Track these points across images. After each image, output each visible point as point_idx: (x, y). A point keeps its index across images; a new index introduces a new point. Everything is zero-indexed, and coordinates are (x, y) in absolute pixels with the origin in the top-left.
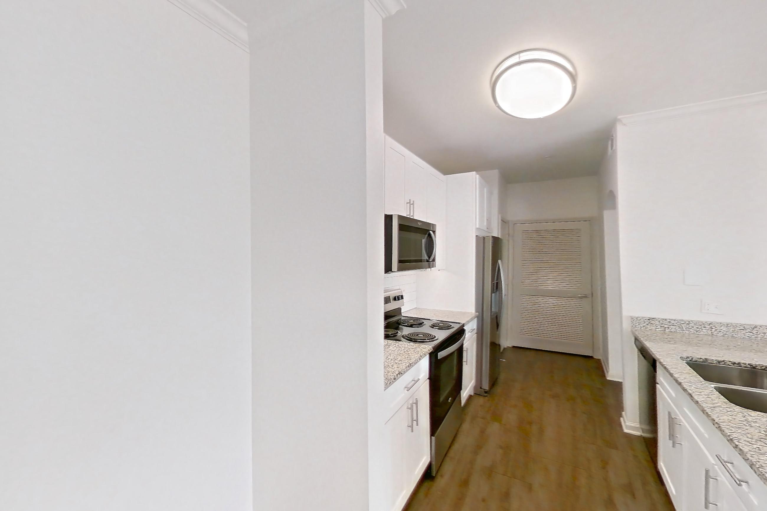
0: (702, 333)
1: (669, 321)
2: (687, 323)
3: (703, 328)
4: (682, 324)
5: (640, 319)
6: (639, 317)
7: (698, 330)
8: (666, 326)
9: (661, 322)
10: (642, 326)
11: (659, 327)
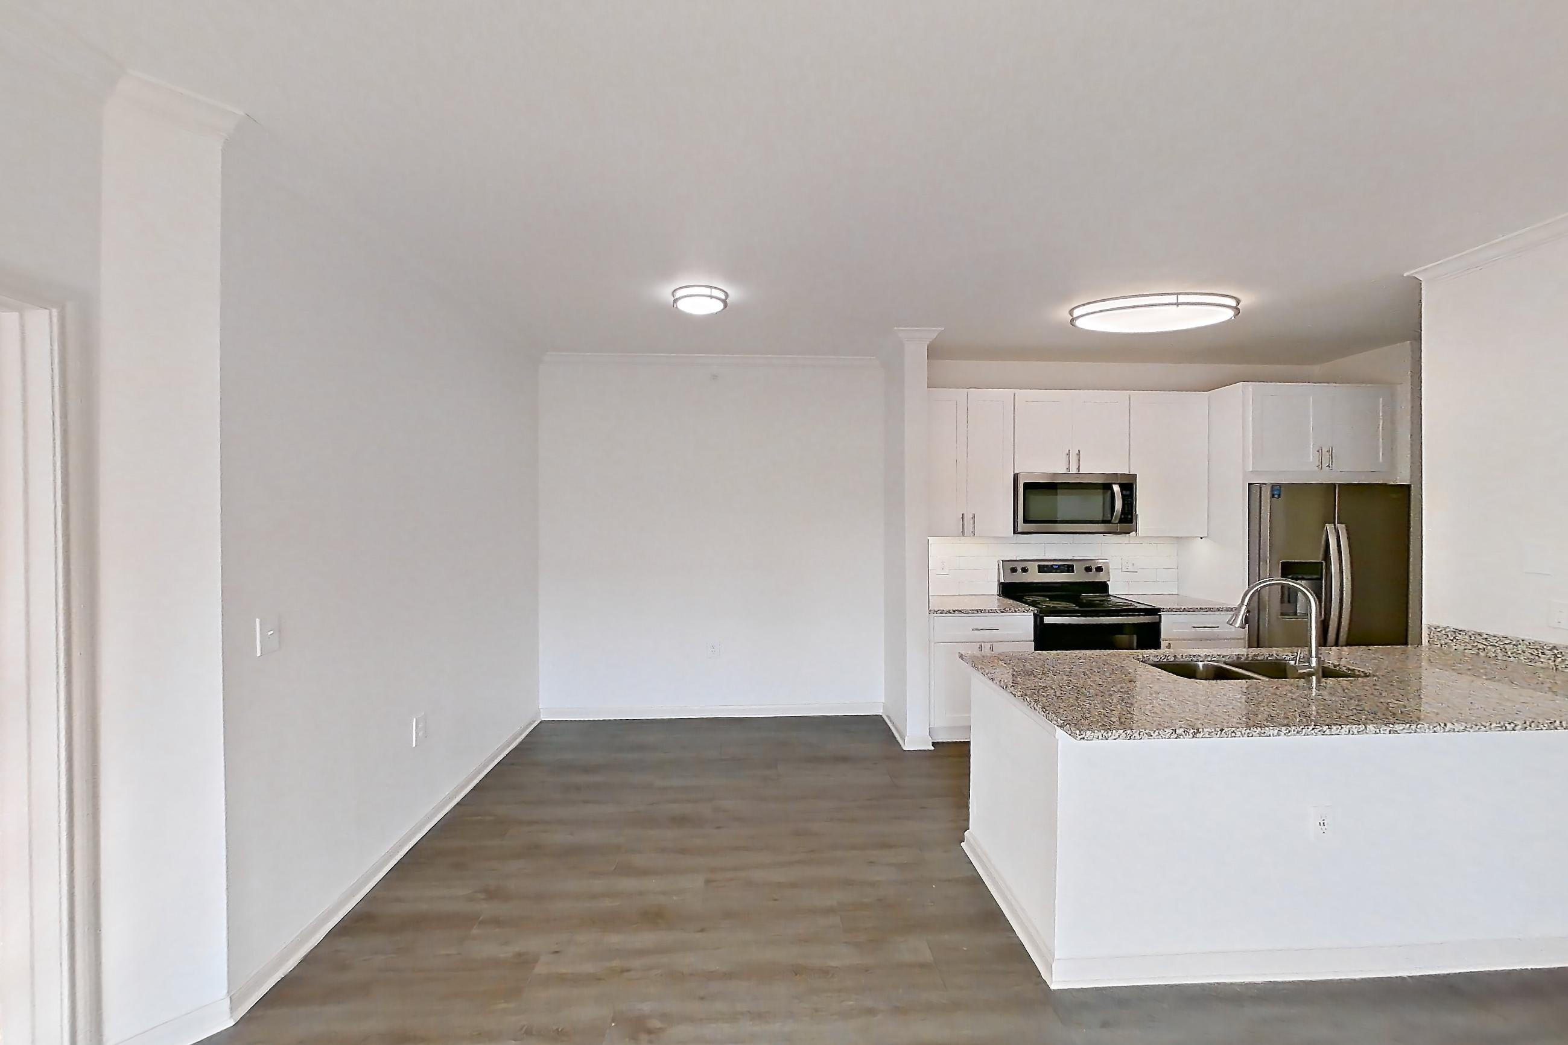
0: (1539, 664)
1: (1486, 636)
2: (1514, 643)
3: (1540, 655)
4: (1507, 644)
5: (1441, 630)
6: (1439, 627)
7: (1532, 657)
8: (1481, 646)
9: (1473, 638)
10: (1443, 642)
11: (1469, 647)
